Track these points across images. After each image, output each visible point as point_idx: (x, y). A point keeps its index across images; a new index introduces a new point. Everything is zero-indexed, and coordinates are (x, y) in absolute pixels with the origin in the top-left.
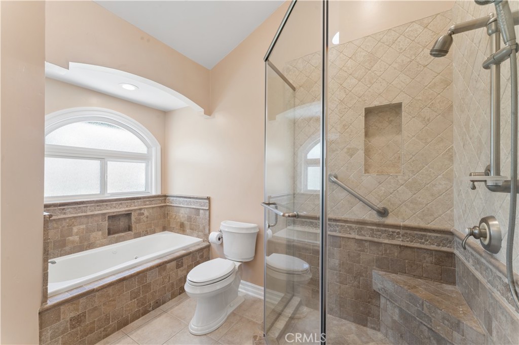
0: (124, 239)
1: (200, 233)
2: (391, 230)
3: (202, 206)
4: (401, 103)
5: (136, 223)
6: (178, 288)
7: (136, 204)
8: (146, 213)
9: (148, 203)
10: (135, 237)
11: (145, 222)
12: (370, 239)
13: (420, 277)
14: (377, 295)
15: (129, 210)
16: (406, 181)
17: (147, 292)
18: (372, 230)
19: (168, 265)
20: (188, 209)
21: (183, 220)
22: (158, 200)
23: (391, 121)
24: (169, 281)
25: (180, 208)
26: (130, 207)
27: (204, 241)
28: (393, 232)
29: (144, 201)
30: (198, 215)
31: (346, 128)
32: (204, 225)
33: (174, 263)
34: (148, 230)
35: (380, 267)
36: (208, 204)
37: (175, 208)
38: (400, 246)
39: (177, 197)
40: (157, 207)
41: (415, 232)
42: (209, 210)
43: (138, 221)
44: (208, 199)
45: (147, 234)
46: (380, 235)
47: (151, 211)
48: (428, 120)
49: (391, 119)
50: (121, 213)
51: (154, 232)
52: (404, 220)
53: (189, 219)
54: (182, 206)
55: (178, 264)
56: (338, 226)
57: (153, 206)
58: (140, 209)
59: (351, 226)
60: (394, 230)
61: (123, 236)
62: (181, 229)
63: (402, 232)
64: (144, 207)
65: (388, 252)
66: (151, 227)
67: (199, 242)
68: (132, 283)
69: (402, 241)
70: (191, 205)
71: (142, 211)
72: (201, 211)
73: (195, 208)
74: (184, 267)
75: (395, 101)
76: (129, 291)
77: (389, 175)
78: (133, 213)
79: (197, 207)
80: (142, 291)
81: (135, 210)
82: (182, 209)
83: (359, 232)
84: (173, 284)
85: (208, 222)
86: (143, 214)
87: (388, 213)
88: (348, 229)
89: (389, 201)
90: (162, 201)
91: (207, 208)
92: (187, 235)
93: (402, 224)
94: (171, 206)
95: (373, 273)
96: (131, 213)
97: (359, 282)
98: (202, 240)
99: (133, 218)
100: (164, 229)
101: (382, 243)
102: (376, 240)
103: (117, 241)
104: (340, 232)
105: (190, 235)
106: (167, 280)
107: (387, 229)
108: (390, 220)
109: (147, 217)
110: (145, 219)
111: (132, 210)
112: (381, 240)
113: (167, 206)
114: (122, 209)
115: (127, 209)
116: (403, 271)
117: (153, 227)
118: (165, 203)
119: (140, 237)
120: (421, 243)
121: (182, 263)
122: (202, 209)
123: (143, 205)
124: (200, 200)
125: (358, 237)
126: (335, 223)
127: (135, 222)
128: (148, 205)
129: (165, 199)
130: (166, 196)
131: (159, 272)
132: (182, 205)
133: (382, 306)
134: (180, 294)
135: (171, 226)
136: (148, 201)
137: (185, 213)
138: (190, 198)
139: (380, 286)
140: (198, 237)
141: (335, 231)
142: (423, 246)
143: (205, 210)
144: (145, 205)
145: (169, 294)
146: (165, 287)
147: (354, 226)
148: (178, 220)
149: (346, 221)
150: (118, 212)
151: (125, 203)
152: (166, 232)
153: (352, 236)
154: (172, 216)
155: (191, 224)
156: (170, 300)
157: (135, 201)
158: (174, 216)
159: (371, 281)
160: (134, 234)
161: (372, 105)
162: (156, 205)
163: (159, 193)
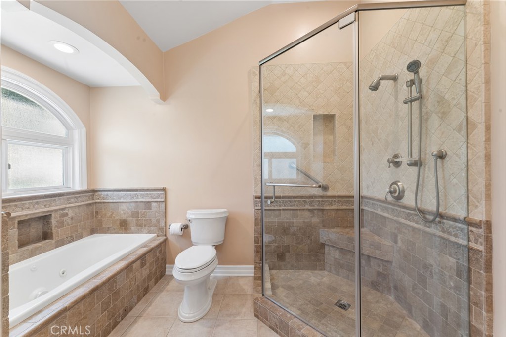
0: (42, 251)
1: (152, 228)
2: (330, 199)
3: (154, 198)
4: (335, 114)
5: (58, 227)
6: (142, 290)
7: (57, 202)
8: (71, 214)
9: (72, 200)
10: (57, 247)
11: (68, 225)
12: (318, 207)
13: (346, 228)
14: (323, 245)
15: (49, 211)
16: (338, 166)
17: (117, 300)
18: (319, 201)
19: (135, 265)
20: (133, 204)
21: (124, 217)
22: (85, 196)
23: (327, 125)
24: (135, 284)
25: (119, 204)
26: (50, 206)
27: (158, 236)
28: (332, 201)
29: (68, 198)
30: (150, 208)
31: (301, 127)
32: (158, 218)
33: (139, 262)
34: (74, 235)
35: (324, 226)
36: (163, 196)
37: (111, 204)
38: (336, 209)
39: (115, 190)
40: (84, 205)
41: (344, 199)
42: (165, 201)
43: (61, 224)
44: (164, 190)
45: (72, 239)
46: (324, 204)
47: (76, 210)
48: (350, 127)
49: (327, 124)
50: (37, 216)
51: (81, 237)
52: (337, 191)
53: (135, 214)
54: (125, 200)
55: (142, 263)
56: (295, 201)
57: (79, 204)
58: (63, 209)
59: (305, 201)
60: (332, 199)
61: (41, 246)
62: (123, 227)
63: (336, 200)
64: (68, 205)
65: (329, 214)
66: (77, 231)
67: (153, 238)
68: (103, 292)
69: (337, 206)
70: (138, 198)
71: (66, 211)
72: (153, 204)
73: (145, 202)
74: (147, 264)
75: (332, 113)
76: (100, 303)
77: (329, 163)
78: (53, 215)
79: (147, 200)
80: (112, 300)
81: (56, 210)
82: (124, 204)
83: (311, 203)
84: (138, 286)
85: (164, 215)
86: (67, 215)
87: (329, 188)
88: (303, 203)
89: (329, 180)
90: (89, 198)
91: (163, 200)
92: (133, 233)
93: (337, 195)
94: (104, 202)
95: (320, 231)
96: (51, 215)
97: (311, 240)
98: (155, 235)
99: (54, 221)
100: (93, 232)
101: (325, 209)
102: (321, 207)
103: (32, 254)
104: (297, 206)
105: (136, 233)
106: (133, 282)
107: (328, 199)
108: (330, 193)
109: (72, 219)
110: (69, 221)
111: (52, 211)
112: (325, 207)
113: (96, 203)
114: (39, 210)
115: (46, 209)
116: (337, 226)
117: (79, 231)
118: (93, 199)
119: (64, 245)
120: (348, 206)
121: (145, 261)
122: (155, 202)
123: (66, 204)
124: (152, 192)
125: (310, 207)
126: (294, 200)
127: (56, 226)
128: (73, 203)
129: (93, 195)
130: (94, 191)
131: (127, 274)
132: (122, 200)
133: (326, 253)
134: (144, 296)
135: (104, 226)
136: (72, 198)
137: (129, 209)
138: (136, 190)
139: (325, 239)
140: (149, 232)
141: (294, 205)
142: (348, 207)
143: (160, 202)
144: (69, 203)
145: (135, 298)
146: (132, 290)
147: (307, 200)
148: (117, 218)
149: (302, 197)
150: (33, 214)
151: (43, 202)
152: (95, 234)
153: (306, 207)
154: (106, 215)
155: (137, 221)
156: (136, 304)
157: (57, 198)
158: (109, 215)
159: (319, 237)
160: (55, 242)
161: (317, 114)
162: (83, 203)
163: (85, 188)
